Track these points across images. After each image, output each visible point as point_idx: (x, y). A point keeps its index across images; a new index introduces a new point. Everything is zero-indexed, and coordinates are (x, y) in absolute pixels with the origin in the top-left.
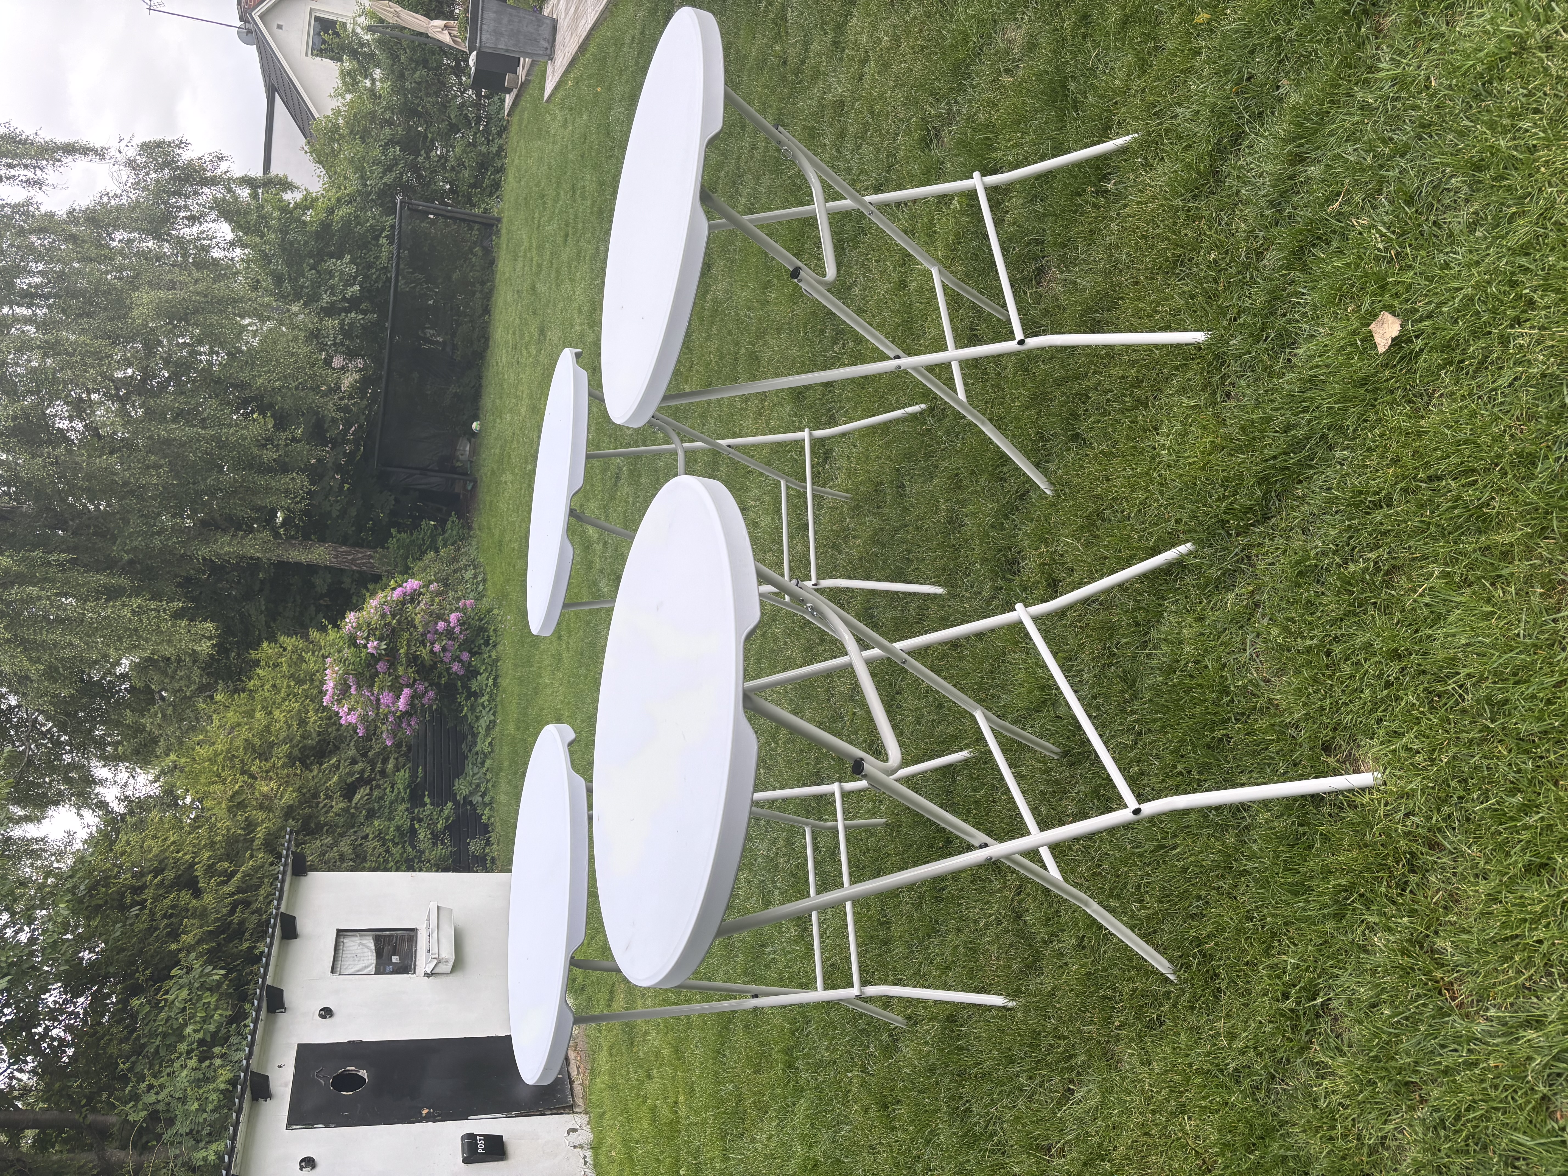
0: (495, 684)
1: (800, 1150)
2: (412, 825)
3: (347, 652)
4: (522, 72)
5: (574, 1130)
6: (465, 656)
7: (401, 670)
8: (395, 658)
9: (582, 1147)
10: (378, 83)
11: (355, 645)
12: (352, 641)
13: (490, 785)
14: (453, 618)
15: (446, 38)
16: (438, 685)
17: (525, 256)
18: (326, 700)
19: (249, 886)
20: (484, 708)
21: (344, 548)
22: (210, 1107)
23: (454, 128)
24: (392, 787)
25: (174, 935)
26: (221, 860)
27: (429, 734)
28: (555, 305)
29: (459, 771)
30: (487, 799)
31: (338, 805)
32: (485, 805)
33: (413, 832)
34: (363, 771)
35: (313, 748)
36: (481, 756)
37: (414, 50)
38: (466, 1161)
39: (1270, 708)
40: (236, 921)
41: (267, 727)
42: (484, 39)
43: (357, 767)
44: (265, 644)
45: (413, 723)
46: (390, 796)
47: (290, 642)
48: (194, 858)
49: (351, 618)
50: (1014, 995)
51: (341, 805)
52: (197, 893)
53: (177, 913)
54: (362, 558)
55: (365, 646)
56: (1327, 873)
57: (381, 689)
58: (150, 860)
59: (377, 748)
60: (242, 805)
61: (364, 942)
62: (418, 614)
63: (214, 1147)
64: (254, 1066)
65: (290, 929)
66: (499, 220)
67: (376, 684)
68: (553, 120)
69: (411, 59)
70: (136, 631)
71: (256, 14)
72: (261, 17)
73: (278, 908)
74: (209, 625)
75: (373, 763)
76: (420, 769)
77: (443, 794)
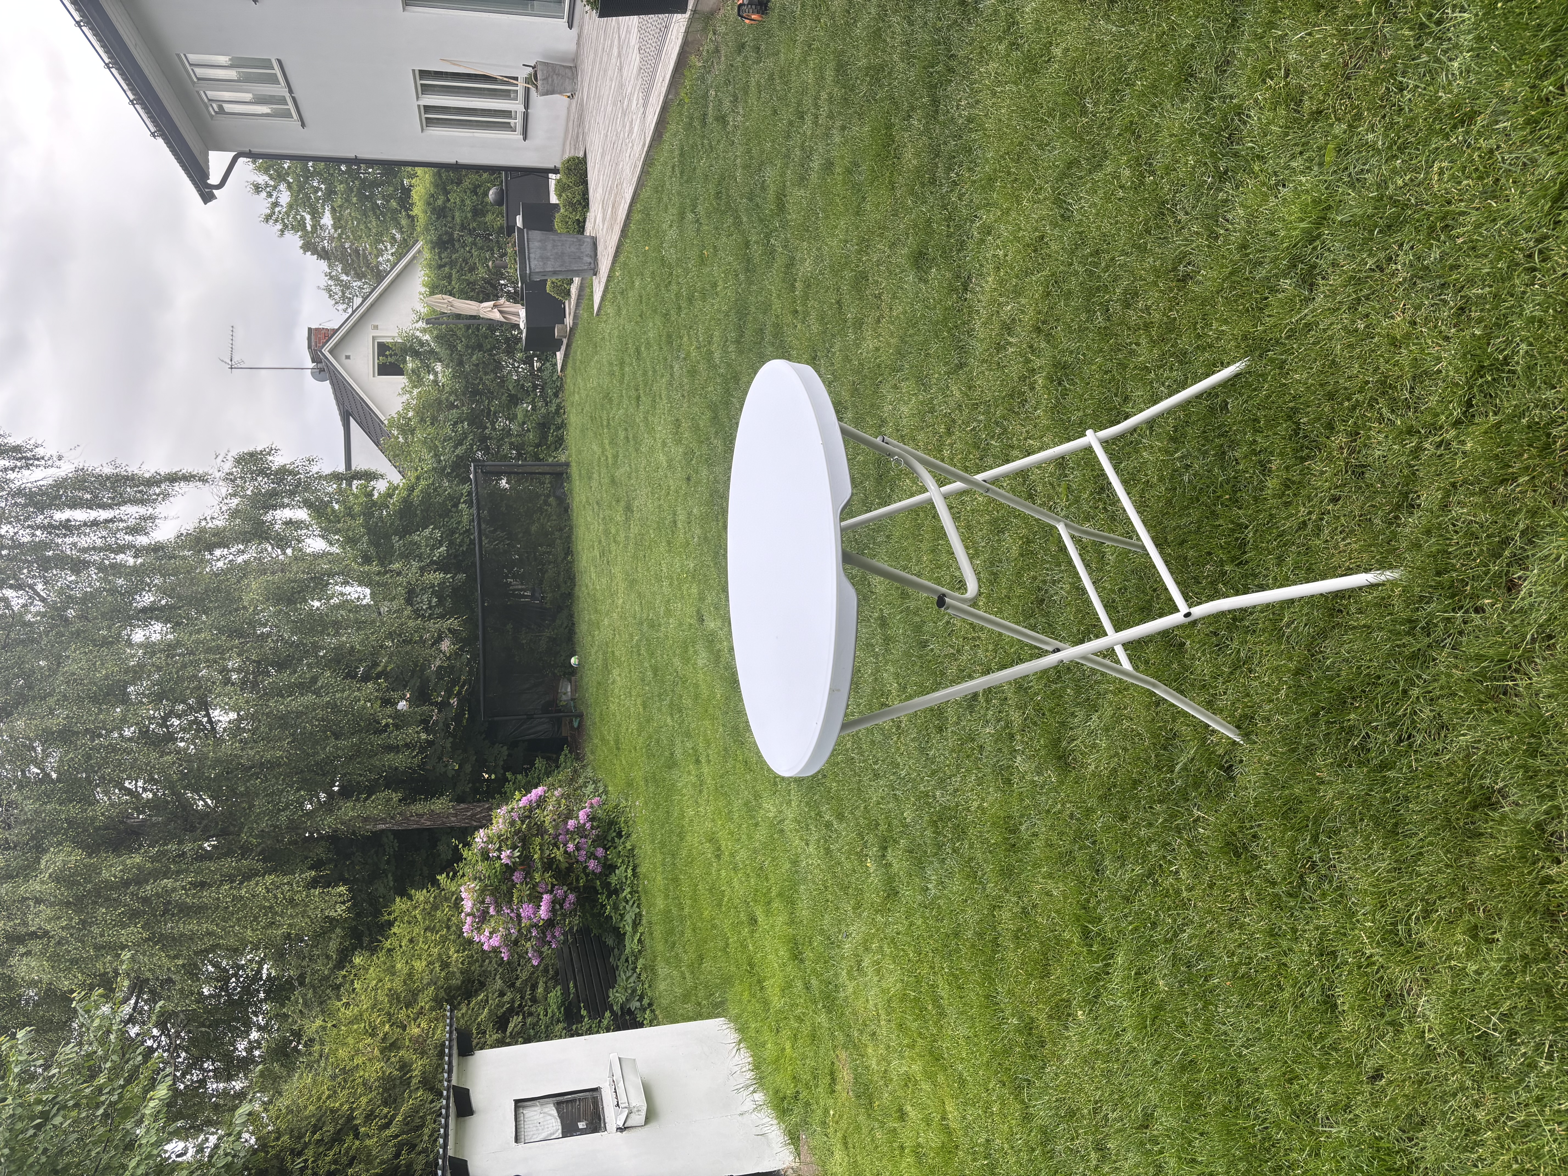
0: (635, 874)
3: (480, 866)
4: (569, 321)
6: (600, 852)
7: (537, 877)
8: (530, 867)
10: (440, 376)
11: (488, 859)
13: (646, 986)
14: (582, 815)
15: (496, 315)
16: (577, 888)
18: (466, 930)
19: (413, 1125)
23: (514, 401)
24: (546, 1010)
26: (379, 1106)
27: (574, 955)
29: (611, 981)
30: (646, 1001)
31: (492, 1037)
32: (644, 1009)
34: (513, 1001)
35: (458, 988)
36: (631, 959)
37: (468, 337)
40: (403, 1163)
41: (410, 975)
42: (533, 268)
43: (506, 998)
45: (557, 934)
46: (544, 1020)
48: (351, 1107)
49: (480, 837)
51: (495, 1037)
53: (342, 1167)
55: (499, 858)
57: (521, 902)
58: (307, 1118)
59: (524, 976)
60: (395, 1046)
61: (546, 1110)
62: (547, 817)
65: (464, 1104)
66: (567, 464)
67: (515, 897)
69: (467, 347)
70: (271, 907)
71: (326, 351)
72: (331, 352)
73: (449, 1081)
74: (342, 889)
75: (521, 991)
76: (571, 985)
77: (598, 1009)
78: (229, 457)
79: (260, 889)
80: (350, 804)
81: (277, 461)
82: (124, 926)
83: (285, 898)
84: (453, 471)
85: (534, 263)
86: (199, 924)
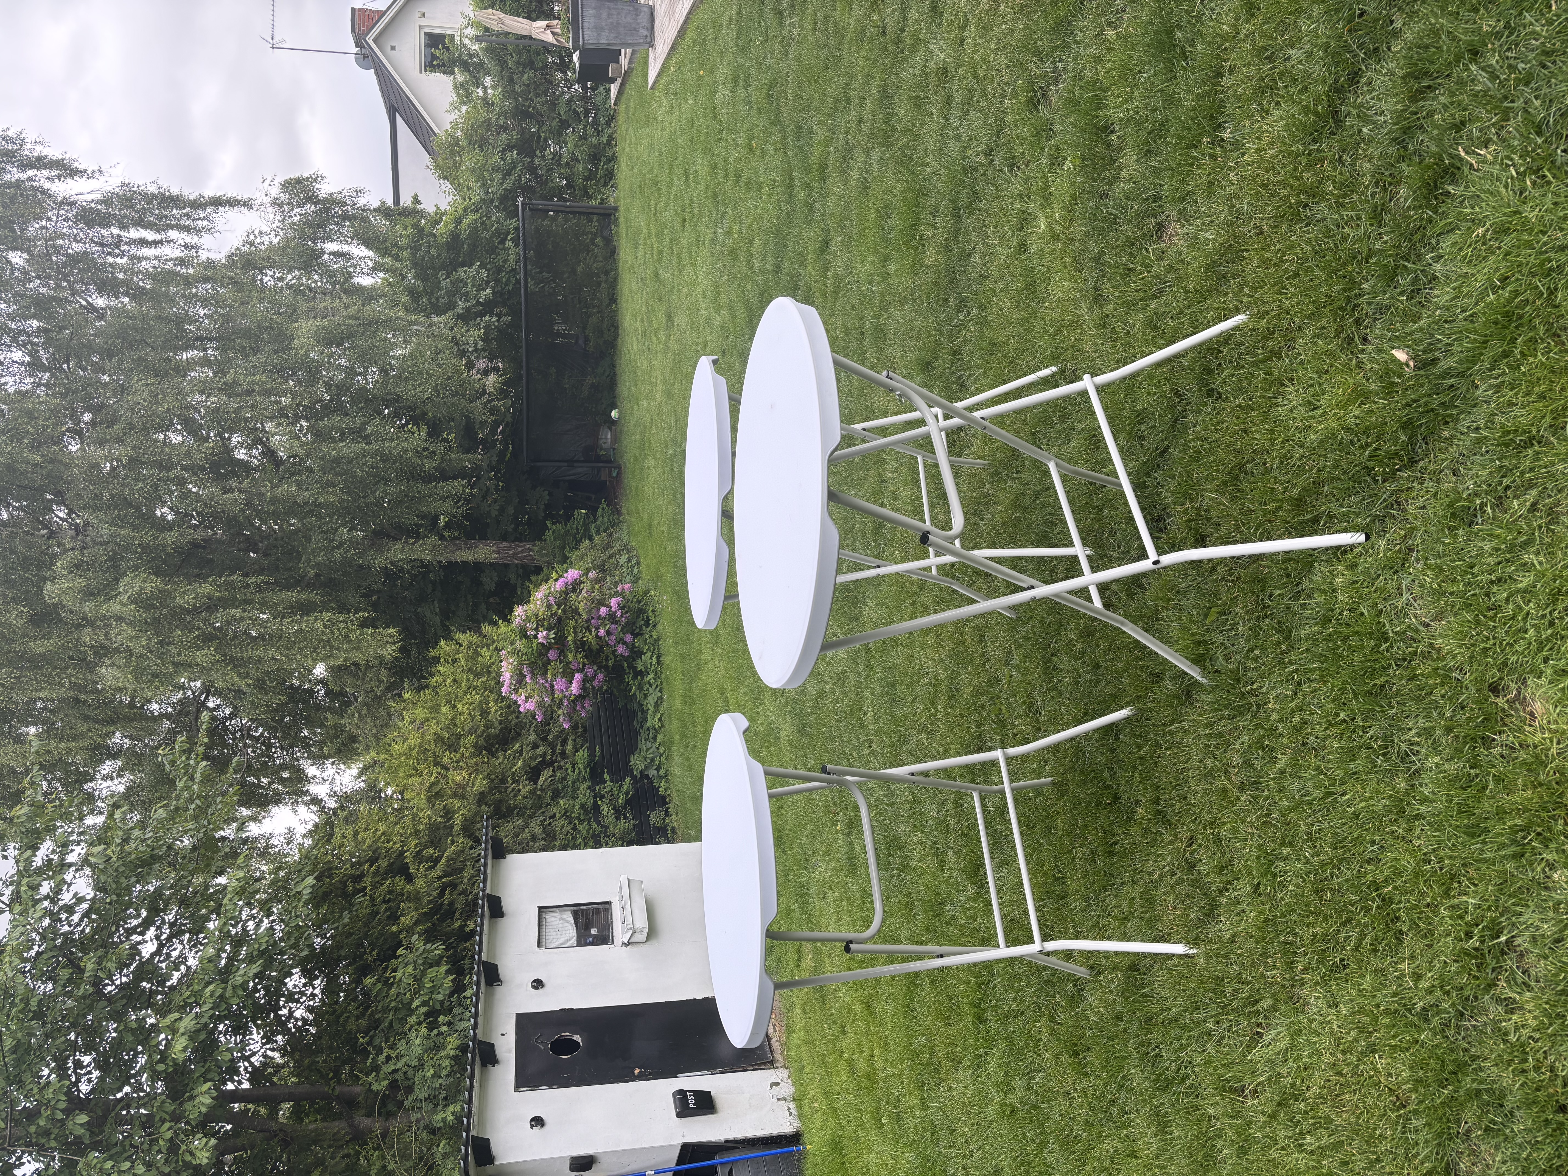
0: (659, 662)
1: (996, 1097)
2: (595, 802)
3: (519, 644)
4: (624, 61)
5: (777, 1084)
6: (628, 638)
7: (570, 657)
8: (564, 645)
9: (785, 1099)
10: (490, 91)
11: (525, 636)
12: (523, 633)
13: (663, 759)
14: (614, 602)
15: (549, 38)
16: (606, 667)
17: (645, 244)
18: (504, 690)
19: (454, 869)
20: (651, 686)
21: (505, 544)
22: (444, 1073)
23: (564, 124)
24: (573, 767)
25: (394, 918)
26: (426, 847)
27: (602, 714)
28: (679, 291)
29: (633, 748)
30: (662, 772)
31: (525, 788)
32: (661, 778)
33: (596, 808)
34: (544, 755)
35: (496, 736)
36: (652, 731)
37: (520, 53)
38: (680, 1115)
39: (1433, 653)
40: (446, 902)
41: (453, 720)
42: (586, 37)
43: (539, 751)
44: (443, 642)
45: (586, 705)
46: (572, 776)
47: (465, 638)
48: (403, 846)
49: (519, 611)
50: (1195, 942)
51: (528, 788)
52: (410, 879)
53: (394, 898)
54: (522, 552)
55: (535, 637)
56: (1501, 814)
57: (554, 676)
58: (364, 851)
59: (555, 731)
60: (439, 795)
61: (564, 916)
62: (581, 602)
63: (451, 1108)
64: (480, 1036)
65: (496, 909)
66: (616, 209)
67: (549, 672)
68: (660, 106)
69: (518, 63)
70: (329, 641)
71: (370, 39)
72: (375, 41)
73: (484, 890)
74: (392, 631)
75: (553, 746)
76: (597, 749)
77: (621, 770)
78: (276, 182)
80: (399, 546)
81: (325, 189)
82: (199, 648)
83: (340, 634)
84: (501, 204)
85: (587, 33)
86: (266, 650)
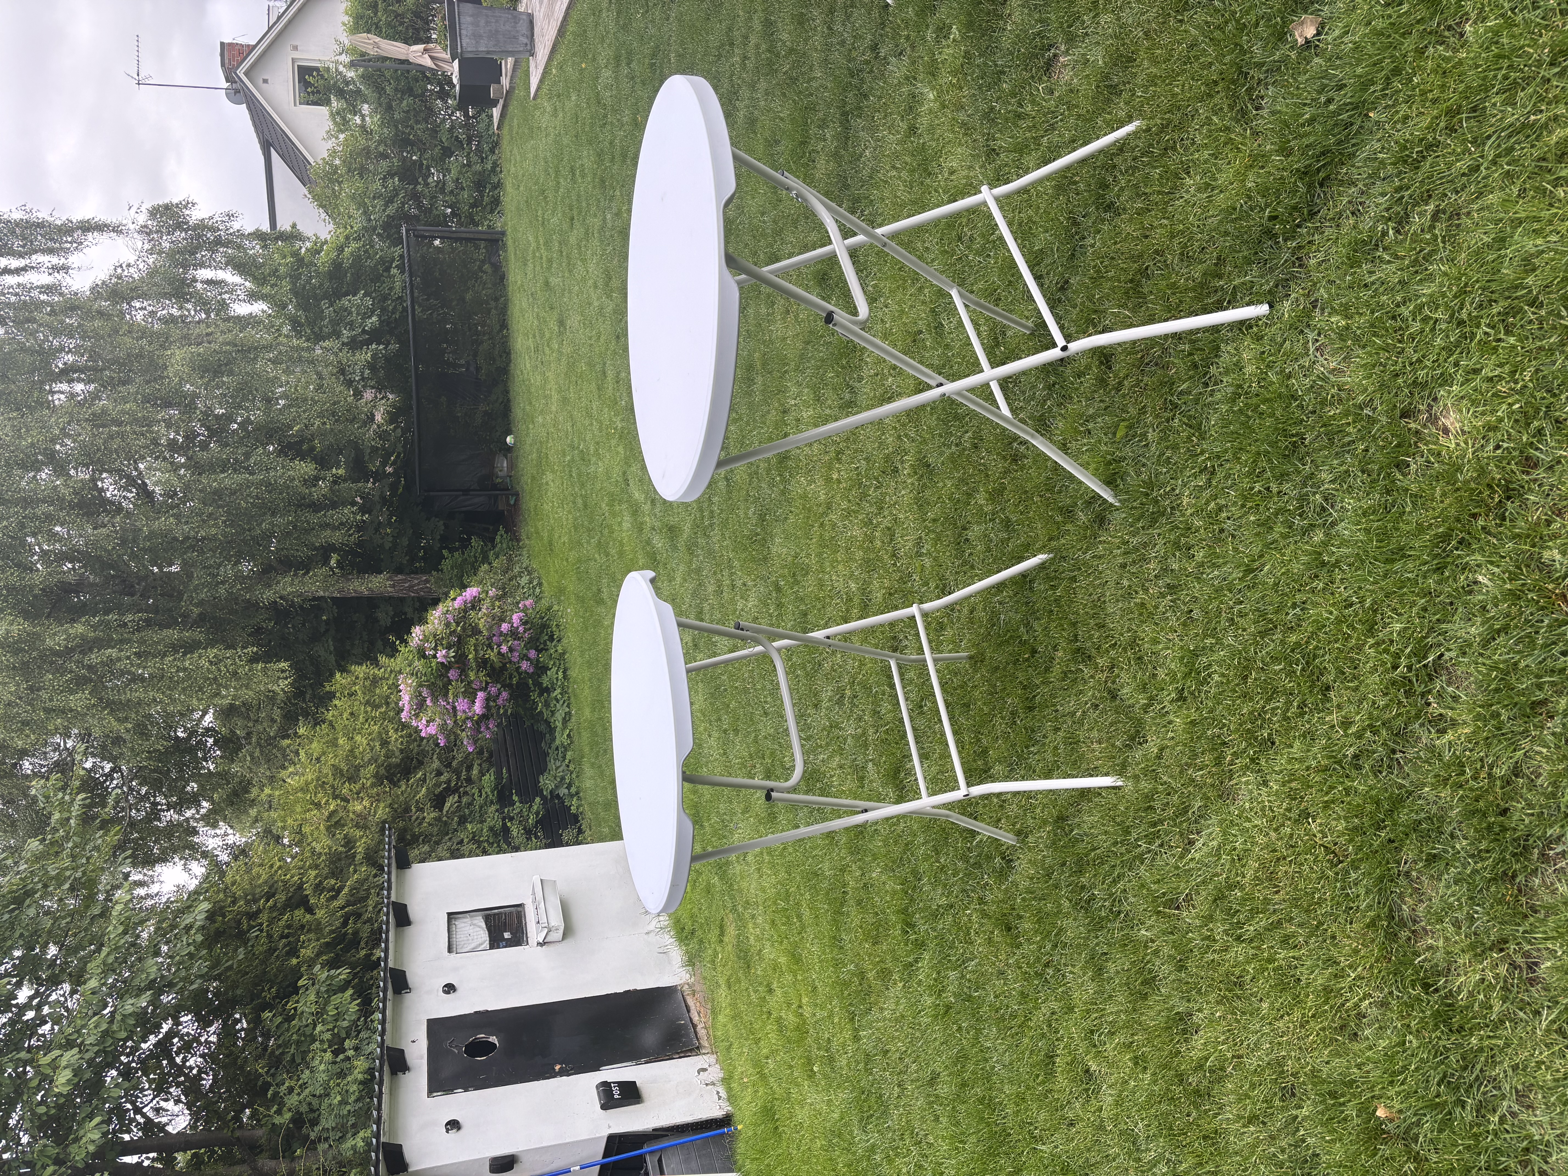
0: (565, 677)
2: (504, 824)
3: (418, 664)
4: (505, 81)
5: (705, 1070)
6: (532, 654)
7: (472, 675)
8: (464, 664)
9: (714, 1084)
10: (367, 119)
11: (424, 656)
12: (421, 654)
13: (574, 776)
14: (515, 617)
15: (427, 62)
16: (510, 686)
17: (534, 257)
18: (404, 716)
19: (358, 898)
20: (558, 701)
21: (400, 577)
22: (352, 1099)
23: (447, 152)
24: (480, 791)
25: (293, 952)
26: (326, 878)
27: (508, 738)
28: (570, 292)
29: (542, 768)
30: (573, 790)
31: (430, 815)
32: (572, 796)
33: (506, 830)
34: (449, 782)
35: (397, 766)
36: (561, 750)
37: (397, 79)
38: (604, 1107)
40: (350, 931)
41: (351, 751)
42: (464, 45)
43: (443, 778)
44: (338, 675)
45: (491, 726)
46: (479, 801)
47: (360, 670)
48: (301, 879)
49: (417, 632)
51: (433, 815)
52: (310, 910)
53: (294, 931)
54: (418, 584)
55: (435, 657)
57: (456, 696)
58: (260, 886)
59: (460, 757)
60: (339, 824)
61: (475, 922)
62: (481, 619)
63: (361, 1134)
64: (388, 1042)
65: (403, 917)
66: (503, 233)
67: (451, 692)
68: (542, 114)
69: (396, 90)
70: (215, 679)
71: (241, 72)
72: (246, 74)
73: (389, 897)
74: (284, 665)
75: (458, 772)
76: (504, 771)
77: (530, 791)
78: (143, 209)
79: (203, 662)
80: (288, 579)
81: (196, 215)
82: (72, 692)
83: (228, 671)
84: (384, 231)
85: (465, 41)
86: (146, 691)
